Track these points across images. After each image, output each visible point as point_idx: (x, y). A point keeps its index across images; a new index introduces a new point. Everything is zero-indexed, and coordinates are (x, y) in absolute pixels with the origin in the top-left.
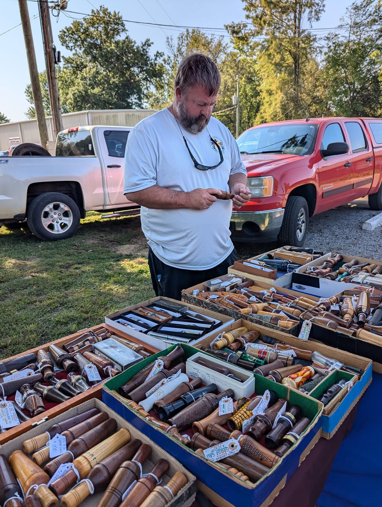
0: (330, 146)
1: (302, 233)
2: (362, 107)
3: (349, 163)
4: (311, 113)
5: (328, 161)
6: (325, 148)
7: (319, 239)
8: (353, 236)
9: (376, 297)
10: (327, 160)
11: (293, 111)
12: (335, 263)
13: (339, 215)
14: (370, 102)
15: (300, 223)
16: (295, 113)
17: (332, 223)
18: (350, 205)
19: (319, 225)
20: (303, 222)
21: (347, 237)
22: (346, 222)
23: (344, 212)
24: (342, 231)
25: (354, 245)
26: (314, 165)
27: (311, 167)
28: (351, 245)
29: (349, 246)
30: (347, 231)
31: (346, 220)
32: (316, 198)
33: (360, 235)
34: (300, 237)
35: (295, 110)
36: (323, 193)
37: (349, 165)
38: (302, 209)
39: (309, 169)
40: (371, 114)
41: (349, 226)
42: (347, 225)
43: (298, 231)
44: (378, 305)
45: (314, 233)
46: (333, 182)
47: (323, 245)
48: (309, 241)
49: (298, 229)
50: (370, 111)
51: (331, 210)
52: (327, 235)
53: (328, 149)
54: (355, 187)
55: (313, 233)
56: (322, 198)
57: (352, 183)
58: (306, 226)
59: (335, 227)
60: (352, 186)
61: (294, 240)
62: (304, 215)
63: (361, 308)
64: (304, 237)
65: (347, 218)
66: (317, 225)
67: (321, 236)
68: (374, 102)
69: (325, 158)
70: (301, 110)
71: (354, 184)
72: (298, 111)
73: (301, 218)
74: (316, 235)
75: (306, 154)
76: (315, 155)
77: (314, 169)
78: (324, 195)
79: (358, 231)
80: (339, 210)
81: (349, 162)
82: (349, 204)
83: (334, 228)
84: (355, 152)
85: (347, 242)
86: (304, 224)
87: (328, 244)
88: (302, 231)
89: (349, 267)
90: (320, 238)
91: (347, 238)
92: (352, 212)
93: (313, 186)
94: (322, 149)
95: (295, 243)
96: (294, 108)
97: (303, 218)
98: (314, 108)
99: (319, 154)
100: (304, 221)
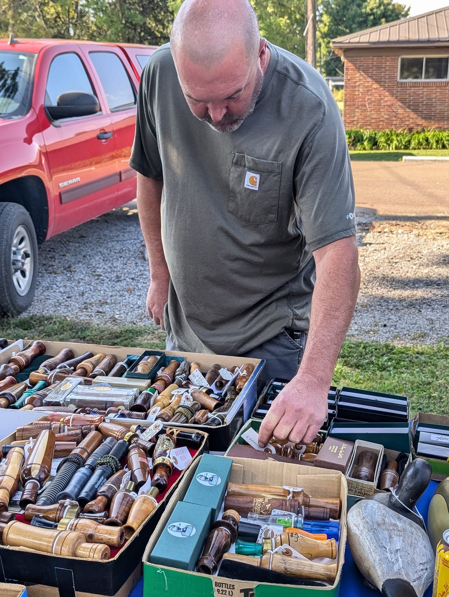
0: (63, 100)
1: (27, 279)
2: (140, 17)
3: (106, 133)
4: (48, 19)
5: (63, 128)
6: (55, 104)
7: (65, 286)
8: (129, 273)
9: (72, 435)
10: (59, 127)
11: (10, 13)
12: (27, 362)
13: (107, 232)
14: (153, 9)
15: (19, 258)
16: (13, 17)
17: (92, 250)
18: (127, 212)
19: (68, 256)
20: (26, 255)
21: (117, 277)
22: (118, 247)
23: (116, 225)
24: (109, 265)
25: (130, 291)
26: (35, 138)
27: (29, 141)
28: (125, 293)
29: (121, 296)
30: (118, 264)
31: (118, 241)
32: (47, 205)
33: (141, 271)
34: (23, 287)
35: (14, 11)
36: (60, 193)
37: (106, 136)
38: (20, 229)
39: (26, 144)
40: (158, 31)
41: (123, 255)
42: (120, 252)
43: (19, 273)
44: (70, 451)
45: (55, 274)
46: (97, 163)
47: (73, 299)
48: (45, 294)
49: (16, 270)
50: (157, 25)
51: (92, 221)
52: (82, 276)
53: (58, 104)
54: (123, 177)
55: (53, 275)
56: (61, 202)
57: (118, 171)
58: (35, 262)
59: (97, 258)
60: (118, 177)
61: (10, 295)
62: (27, 240)
63: (30, 468)
64: (33, 285)
65: (121, 238)
66: (64, 255)
67: (69, 279)
68: (161, 9)
69: (57, 122)
70: (27, 12)
71: (120, 173)
72: (20, 14)
73: (20, 247)
74: (59, 278)
75: (15, 113)
76: (35, 117)
77: (36, 145)
78: (63, 196)
79: (139, 264)
80: (107, 222)
81: (107, 130)
82: (125, 209)
83: (97, 261)
84: (115, 111)
85: (118, 288)
86: (28, 260)
87: (83, 294)
88: (27, 274)
89: (52, 368)
90: (68, 284)
91: (118, 279)
92: (129, 226)
93: (38, 181)
94: (48, 104)
95: (11, 300)
96: (10, 8)
97: (25, 247)
98: (52, 11)
99: (44, 116)
100: (29, 252)
